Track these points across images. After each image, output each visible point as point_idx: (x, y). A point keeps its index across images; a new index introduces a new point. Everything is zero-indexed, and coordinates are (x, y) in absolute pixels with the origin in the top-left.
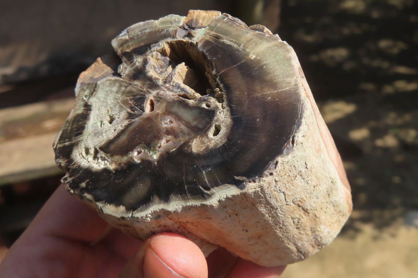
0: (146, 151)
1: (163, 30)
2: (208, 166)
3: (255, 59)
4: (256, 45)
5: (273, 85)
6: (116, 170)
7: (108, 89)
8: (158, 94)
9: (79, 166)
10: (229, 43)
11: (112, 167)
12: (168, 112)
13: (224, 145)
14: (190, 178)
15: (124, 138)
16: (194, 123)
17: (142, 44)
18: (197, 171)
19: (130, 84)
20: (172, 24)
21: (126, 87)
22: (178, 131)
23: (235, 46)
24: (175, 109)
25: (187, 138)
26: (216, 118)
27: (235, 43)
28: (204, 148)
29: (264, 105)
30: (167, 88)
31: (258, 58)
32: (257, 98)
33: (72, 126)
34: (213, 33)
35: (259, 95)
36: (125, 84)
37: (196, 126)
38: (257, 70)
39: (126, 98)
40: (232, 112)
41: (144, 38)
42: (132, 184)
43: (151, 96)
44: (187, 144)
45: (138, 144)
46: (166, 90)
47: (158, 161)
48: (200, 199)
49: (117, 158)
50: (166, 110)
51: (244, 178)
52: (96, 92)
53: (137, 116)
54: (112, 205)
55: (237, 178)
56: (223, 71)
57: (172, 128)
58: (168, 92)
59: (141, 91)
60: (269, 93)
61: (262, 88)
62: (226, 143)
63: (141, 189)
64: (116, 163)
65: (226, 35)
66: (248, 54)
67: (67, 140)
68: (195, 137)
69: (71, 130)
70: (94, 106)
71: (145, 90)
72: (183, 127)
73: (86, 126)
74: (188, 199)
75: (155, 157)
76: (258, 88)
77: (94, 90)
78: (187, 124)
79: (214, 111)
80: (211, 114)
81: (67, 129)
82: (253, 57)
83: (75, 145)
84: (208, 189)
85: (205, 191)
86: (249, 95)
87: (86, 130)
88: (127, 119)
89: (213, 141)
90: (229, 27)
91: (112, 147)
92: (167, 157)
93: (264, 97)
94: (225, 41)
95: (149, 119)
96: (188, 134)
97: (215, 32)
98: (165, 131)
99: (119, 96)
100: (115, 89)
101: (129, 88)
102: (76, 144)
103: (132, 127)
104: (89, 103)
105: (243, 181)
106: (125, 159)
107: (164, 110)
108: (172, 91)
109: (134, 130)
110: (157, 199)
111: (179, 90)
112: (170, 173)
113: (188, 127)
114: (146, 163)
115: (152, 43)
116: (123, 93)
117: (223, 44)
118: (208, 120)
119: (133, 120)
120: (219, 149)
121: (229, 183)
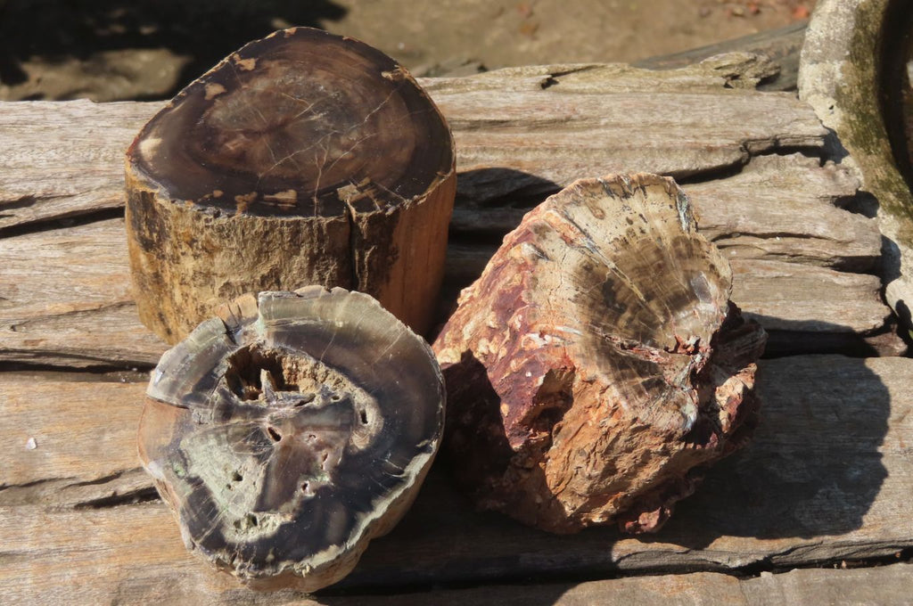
0: (312, 480)
1: (211, 348)
2: (387, 453)
3: (344, 324)
4: (332, 310)
5: (383, 342)
6: (295, 518)
7: (203, 447)
8: (272, 418)
9: (247, 544)
10: (302, 323)
11: (288, 518)
12: (300, 429)
13: (385, 425)
14: (378, 475)
15: (274, 483)
16: (339, 422)
17: (201, 376)
18: (380, 465)
19: (227, 426)
20: (214, 335)
21: (226, 432)
22: (328, 440)
23: (312, 322)
24: (306, 421)
25: (343, 441)
26: (356, 405)
27: (309, 319)
28: (368, 439)
29: (391, 365)
30: (274, 406)
31: (347, 323)
32: (380, 362)
33: (195, 512)
34: (274, 321)
35: (377, 359)
36: (220, 431)
37: (342, 424)
38: (356, 336)
39: (237, 443)
40: (367, 390)
41: (196, 367)
42: (325, 519)
43: (266, 423)
44: (348, 447)
45: (297, 479)
46: (277, 408)
47: (333, 481)
48: (400, 486)
49: (284, 507)
50: (297, 428)
51: (426, 441)
52: (189, 459)
53: (269, 453)
54: (320, 553)
55: (419, 445)
56: (323, 355)
57: (319, 442)
58: (282, 410)
59: (249, 426)
60: (386, 351)
61: (376, 350)
62: (385, 421)
63: (337, 517)
64: (288, 512)
65: (291, 316)
66: (333, 325)
67: (203, 530)
68: (351, 435)
69: (198, 516)
70: (202, 476)
71: (252, 422)
72: (329, 433)
73: (214, 500)
74: (390, 494)
75: (327, 479)
76: (372, 352)
77: (185, 460)
78: (331, 428)
79: (348, 399)
80: (347, 403)
81: (192, 520)
82: (340, 324)
83: (221, 528)
84: (402, 472)
85: (401, 476)
86: (369, 363)
87: (218, 505)
88: (259, 463)
89: (372, 428)
90: (285, 307)
91: (269, 500)
92: (338, 472)
93: (385, 357)
94: (296, 323)
95: (286, 448)
96: (342, 436)
97: (275, 318)
98: (313, 448)
99: (226, 445)
100: (213, 442)
101: (230, 432)
102: (221, 526)
103: (273, 469)
104: (193, 476)
105: (427, 445)
106: (294, 503)
107: (294, 429)
108: (285, 406)
109: (279, 469)
110: (361, 515)
111: (292, 400)
112: (354, 483)
113: (335, 430)
114: (322, 491)
115: (213, 369)
116: (229, 440)
117: (297, 327)
118: (349, 411)
119: (268, 461)
120: (383, 431)
121: (416, 455)
